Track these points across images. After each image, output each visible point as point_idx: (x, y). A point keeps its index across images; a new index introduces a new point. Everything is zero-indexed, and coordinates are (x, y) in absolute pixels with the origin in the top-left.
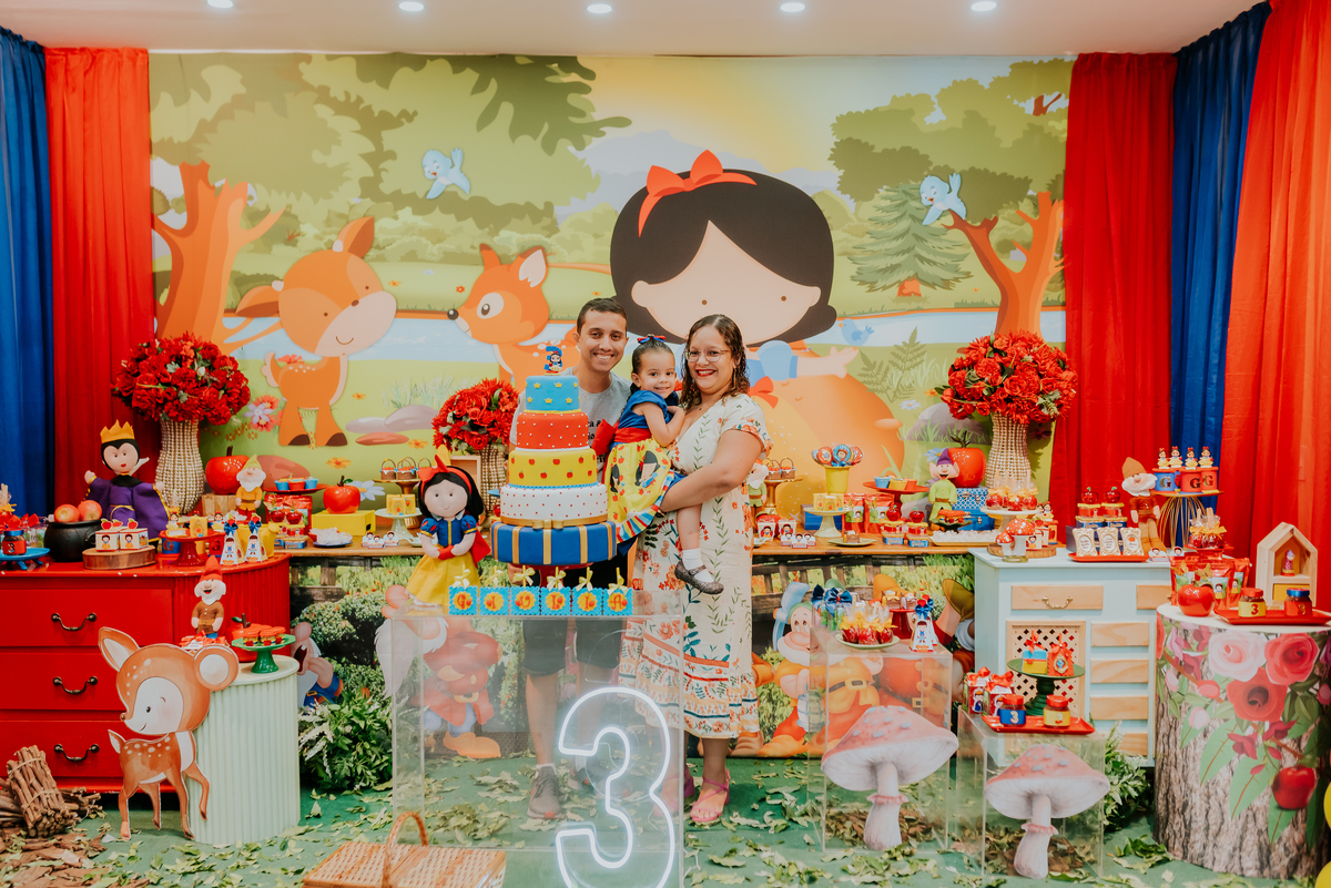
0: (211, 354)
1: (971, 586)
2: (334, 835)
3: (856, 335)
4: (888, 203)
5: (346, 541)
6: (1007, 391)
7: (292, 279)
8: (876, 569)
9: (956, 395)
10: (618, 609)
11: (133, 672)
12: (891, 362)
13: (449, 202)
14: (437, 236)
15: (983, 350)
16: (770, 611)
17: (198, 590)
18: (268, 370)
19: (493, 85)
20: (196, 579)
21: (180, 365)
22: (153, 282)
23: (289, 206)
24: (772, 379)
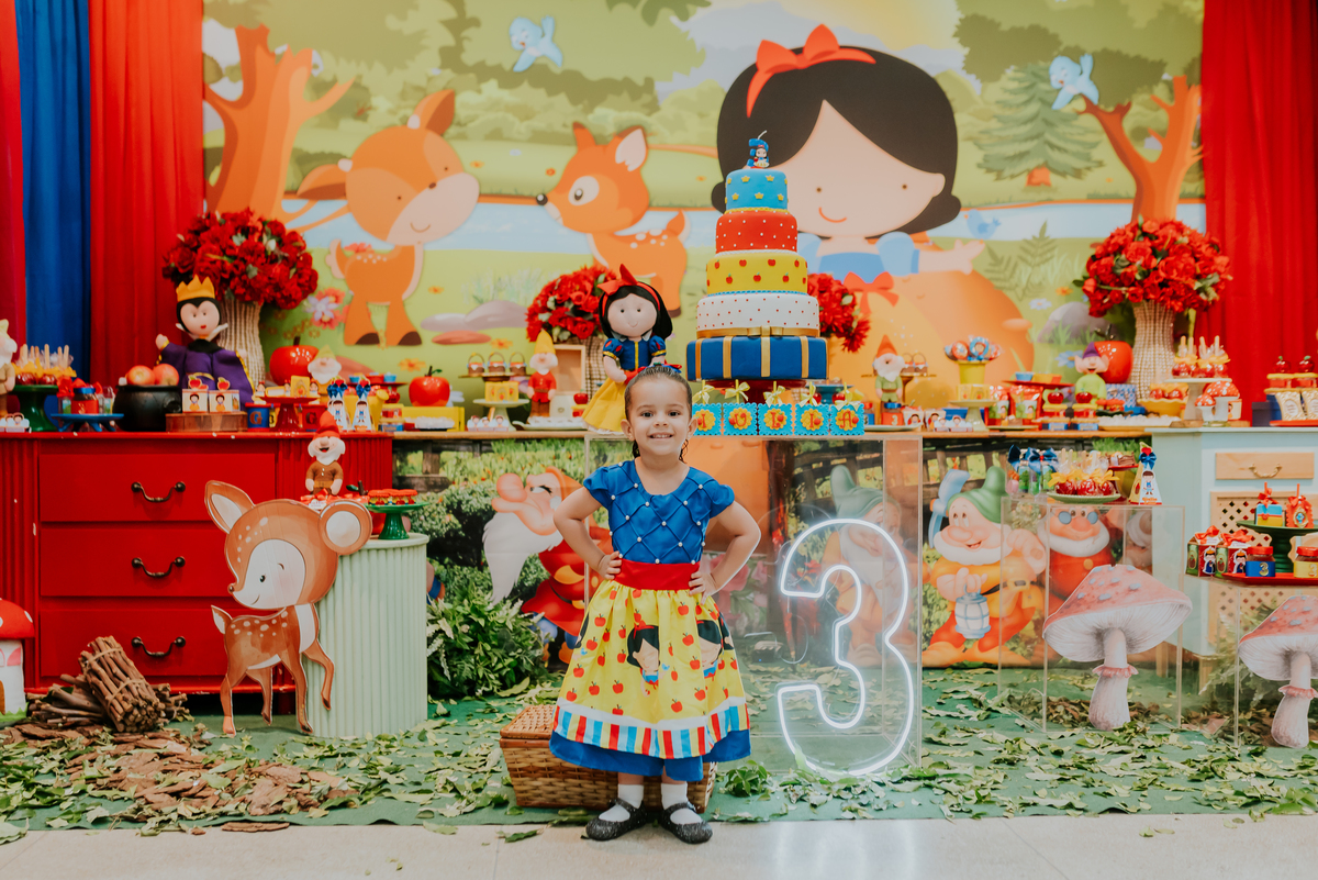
2: (476, 728)
3: (983, 228)
4: (1014, 85)
5: (449, 425)
6: (1162, 274)
7: (362, 157)
9: (1100, 281)
10: (847, 427)
11: (245, 534)
12: (1021, 258)
13: (539, 75)
14: (525, 113)
15: (1133, 234)
16: (926, 502)
17: (313, 448)
18: (333, 260)
21: (247, 237)
22: (204, 159)
23: (360, 77)
24: (892, 274)
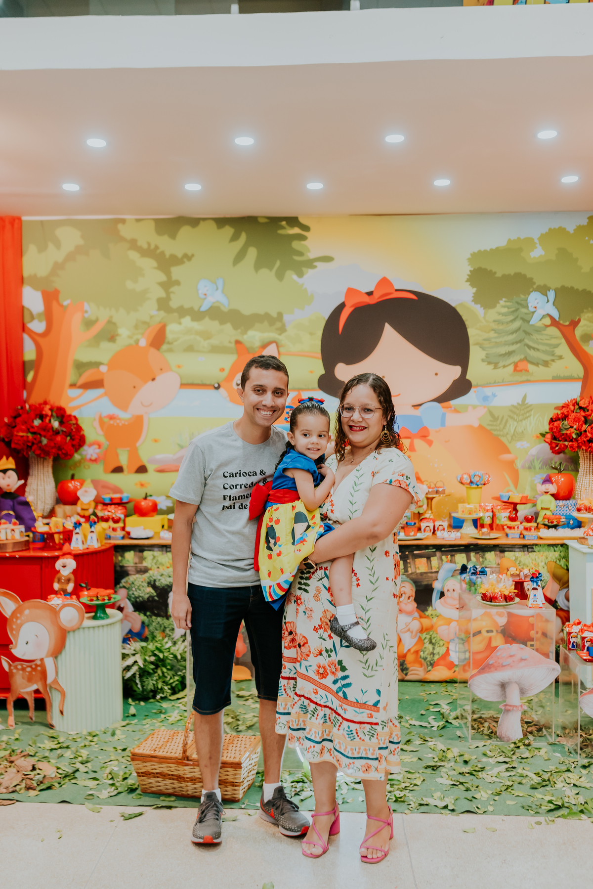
0: (61, 414)
1: (567, 566)
2: (146, 726)
3: (486, 398)
4: (505, 310)
5: (149, 536)
6: (589, 435)
7: (113, 364)
8: (502, 554)
9: (554, 438)
11: (17, 618)
12: (510, 416)
13: (215, 313)
14: (207, 335)
15: (572, 408)
16: (430, 583)
17: (58, 565)
18: (97, 424)
19: (243, 237)
20: (57, 558)
21: (42, 421)
22: (23, 367)
23: (111, 317)
24: (429, 428)
